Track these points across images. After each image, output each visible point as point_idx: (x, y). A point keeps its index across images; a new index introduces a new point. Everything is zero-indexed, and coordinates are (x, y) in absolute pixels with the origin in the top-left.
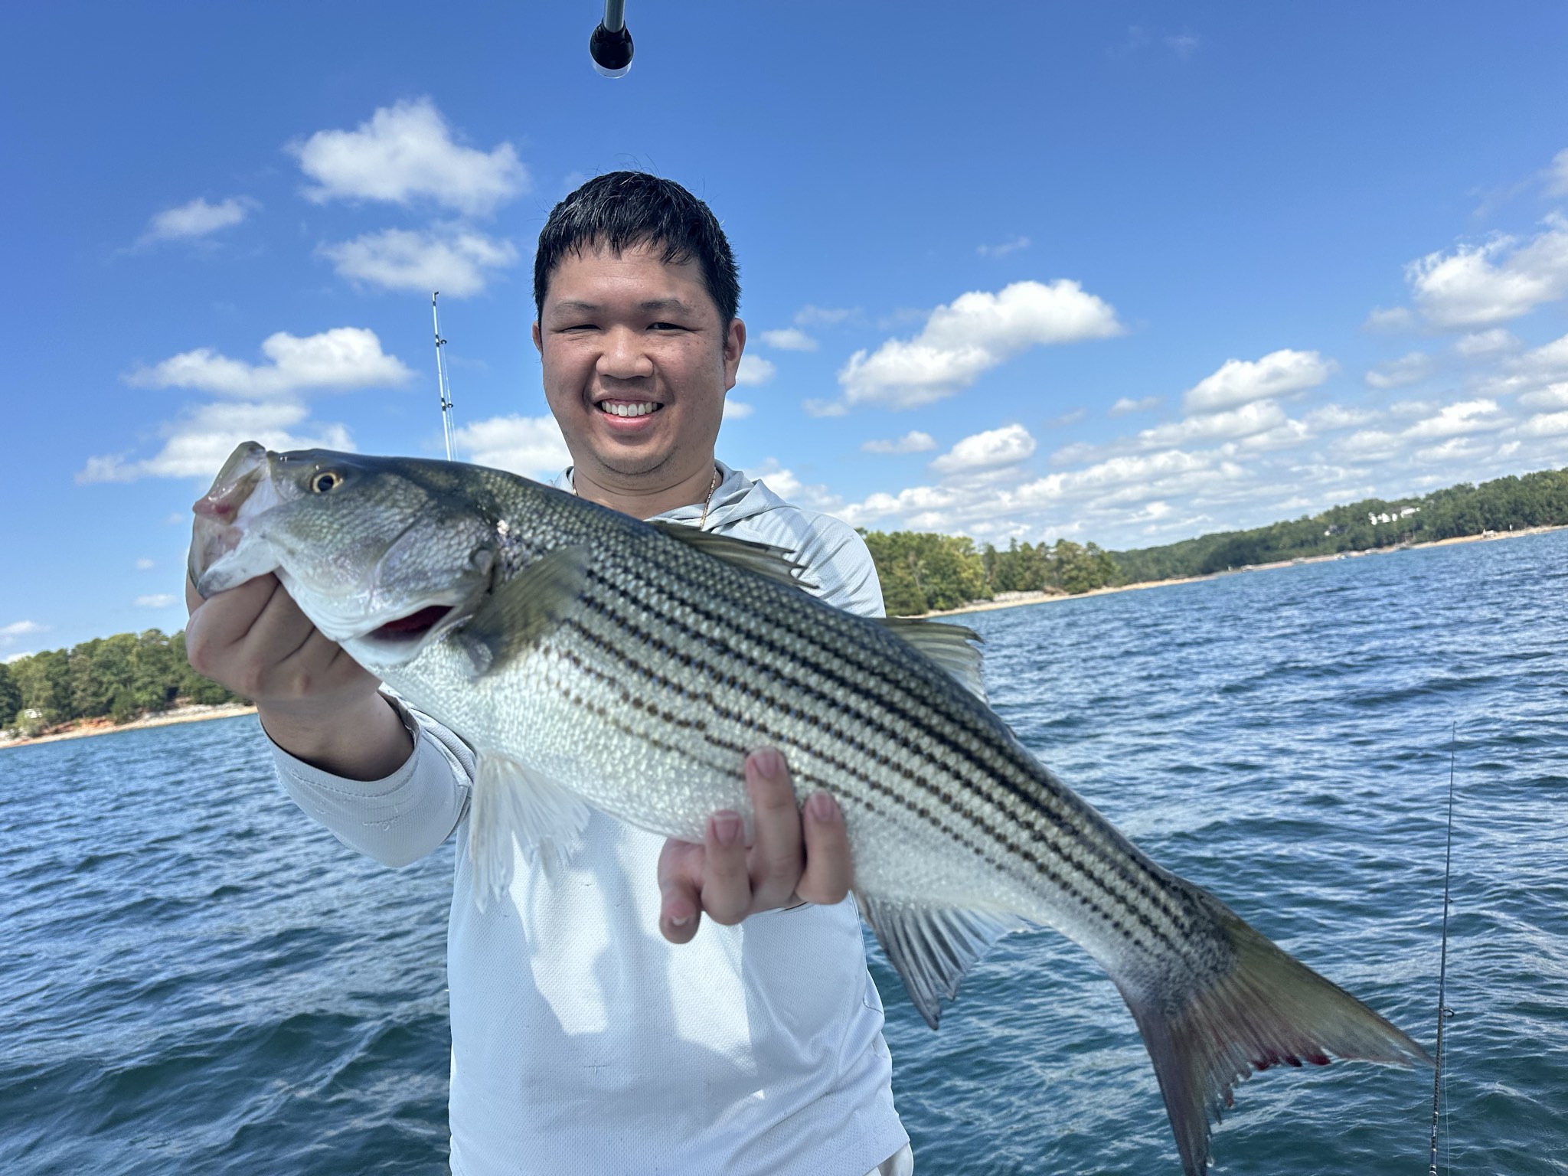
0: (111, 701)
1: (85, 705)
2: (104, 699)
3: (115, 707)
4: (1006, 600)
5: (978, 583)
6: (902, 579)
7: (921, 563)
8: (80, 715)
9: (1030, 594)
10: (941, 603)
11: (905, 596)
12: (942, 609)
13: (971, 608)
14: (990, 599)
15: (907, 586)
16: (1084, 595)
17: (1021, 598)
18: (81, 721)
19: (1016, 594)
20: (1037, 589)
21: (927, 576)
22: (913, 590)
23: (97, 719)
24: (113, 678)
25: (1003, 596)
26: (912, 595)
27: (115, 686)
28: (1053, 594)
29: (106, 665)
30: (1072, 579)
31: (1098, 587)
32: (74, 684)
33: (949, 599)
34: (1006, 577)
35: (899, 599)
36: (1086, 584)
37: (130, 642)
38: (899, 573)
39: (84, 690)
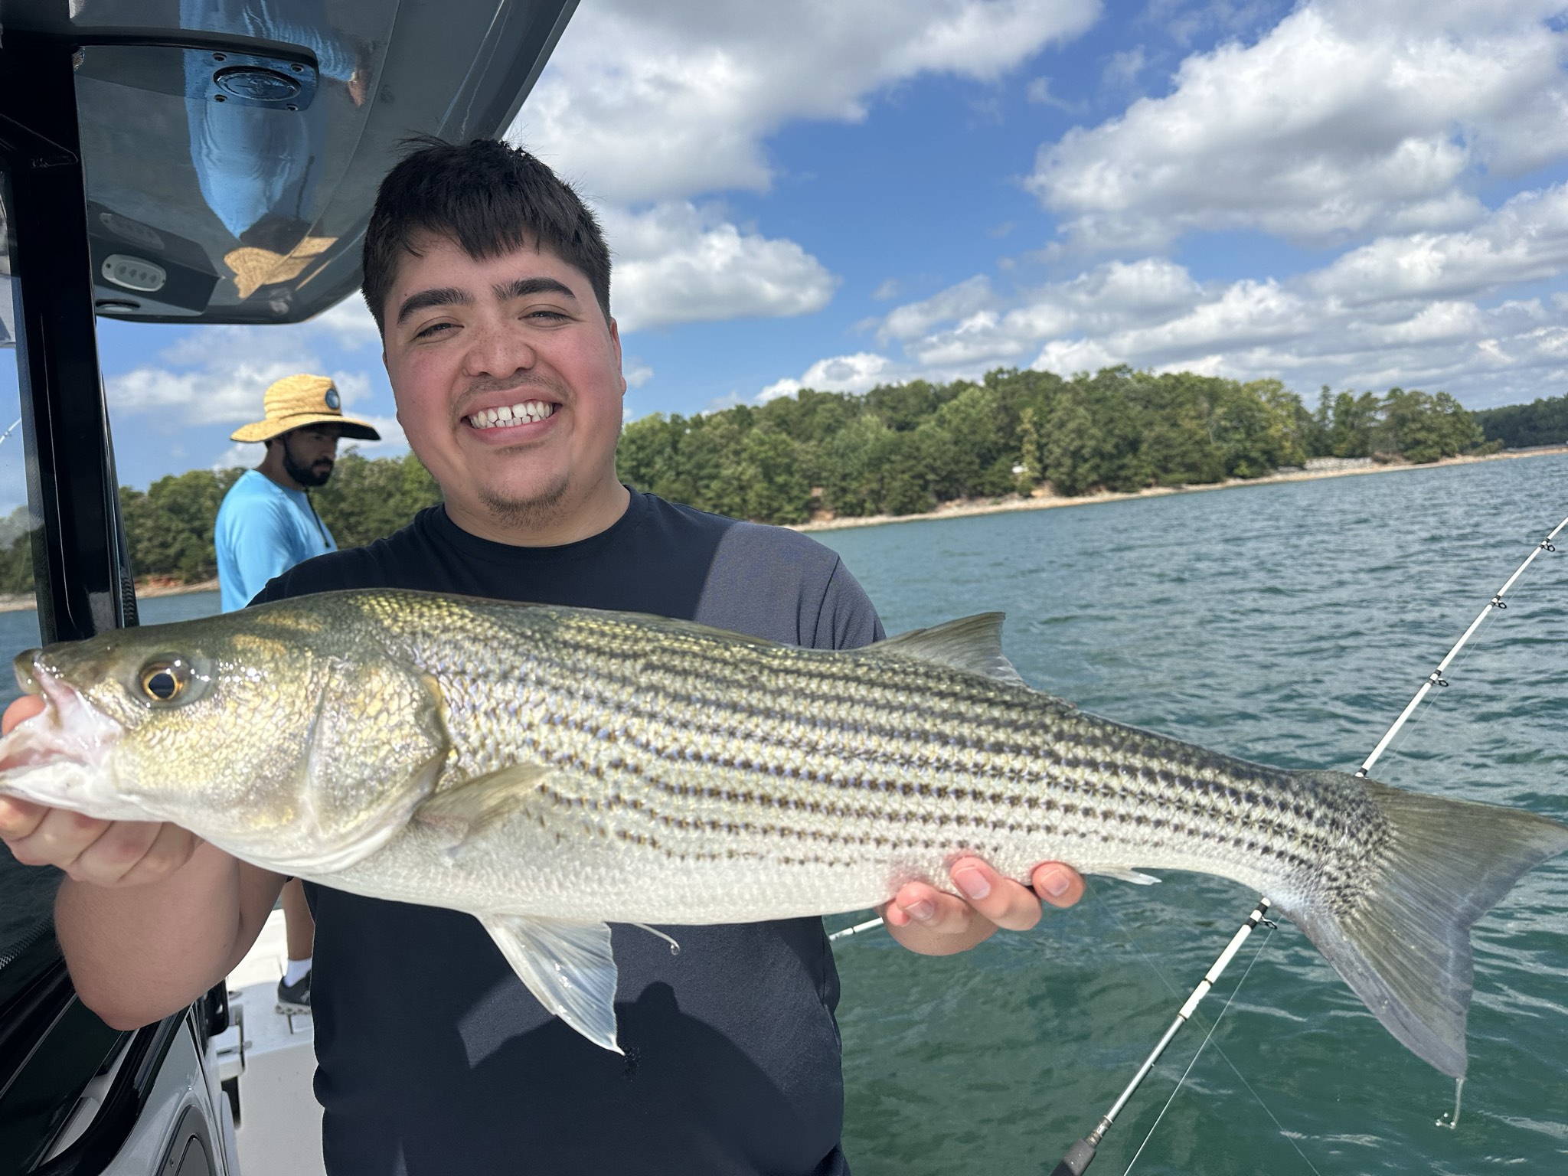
0: (181, 553)
1: (151, 558)
2: (172, 551)
3: (184, 562)
4: (1321, 469)
5: (1287, 444)
6: (1192, 434)
7: (1220, 411)
8: (148, 571)
9: (1352, 461)
10: (1243, 468)
11: (1196, 456)
12: (1243, 477)
13: (1279, 477)
14: (1301, 467)
15: (1197, 442)
16: (1434, 465)
17: (1340, 468)
18: (149, 577)
19: (1332, 462)
20: (1364, 455)
21: (1226, 430)
22: (1207, 448)
23: (165, 577)
24: (181, 526)
25: (1316, 463)
26: (1206, 456)
27: (185, 535)
28: (1385, 462)
29: (175, 509)
30: (1418, 443)
31: (1451, 455)
32: (138, 531)
33: (1252, 462)
34: (1317, 440)
35: (1188, 460)
36: (1437, 450)
37: (203, 482)
38: (1188, 424)
39: (150, 539)
